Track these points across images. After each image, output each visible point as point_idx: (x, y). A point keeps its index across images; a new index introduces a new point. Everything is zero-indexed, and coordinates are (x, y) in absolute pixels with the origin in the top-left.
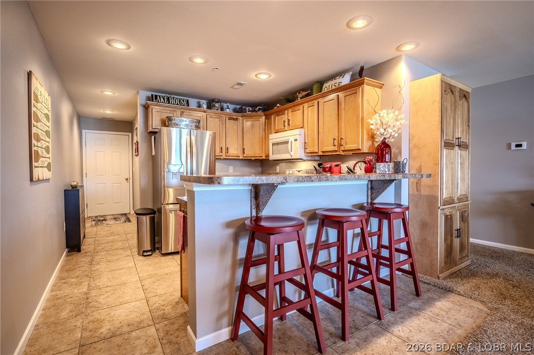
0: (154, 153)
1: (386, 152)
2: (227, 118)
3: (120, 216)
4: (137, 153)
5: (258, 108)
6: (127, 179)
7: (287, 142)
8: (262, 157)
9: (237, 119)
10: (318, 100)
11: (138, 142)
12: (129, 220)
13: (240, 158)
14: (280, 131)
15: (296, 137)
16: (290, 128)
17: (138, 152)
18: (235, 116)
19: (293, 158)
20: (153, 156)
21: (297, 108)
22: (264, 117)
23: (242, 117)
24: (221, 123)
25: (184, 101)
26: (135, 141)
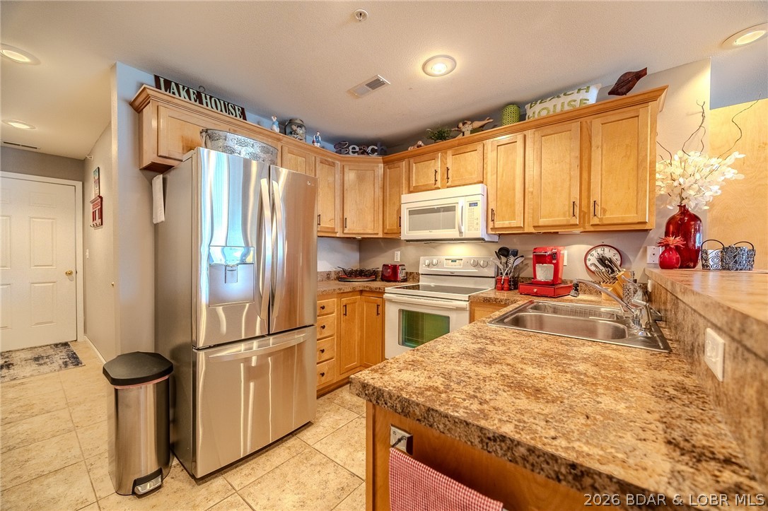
0: (160, 216)
1: (695, 229)
2: (318, 159)
3: (51, 352)
4: (98, 221)
5: (370, 148)
6: (70, 274)
7: (451, 209)
8: (377, 234)
9: (332, 165)
10: (525, 132)
11: (101, 198)
12: (75, 360)
13: (338, 235)
14: (423, 188)
15: (473, 199)
16: (449, 184)
17: (101, 217)
18: (331, 157)
19: (463, 237)
20: (156, 227)
21: (470, 147)
22: (381, 165)
23: (340, 161)
24: (307, 168)
25: (234, 109)
26: (92, 195)
